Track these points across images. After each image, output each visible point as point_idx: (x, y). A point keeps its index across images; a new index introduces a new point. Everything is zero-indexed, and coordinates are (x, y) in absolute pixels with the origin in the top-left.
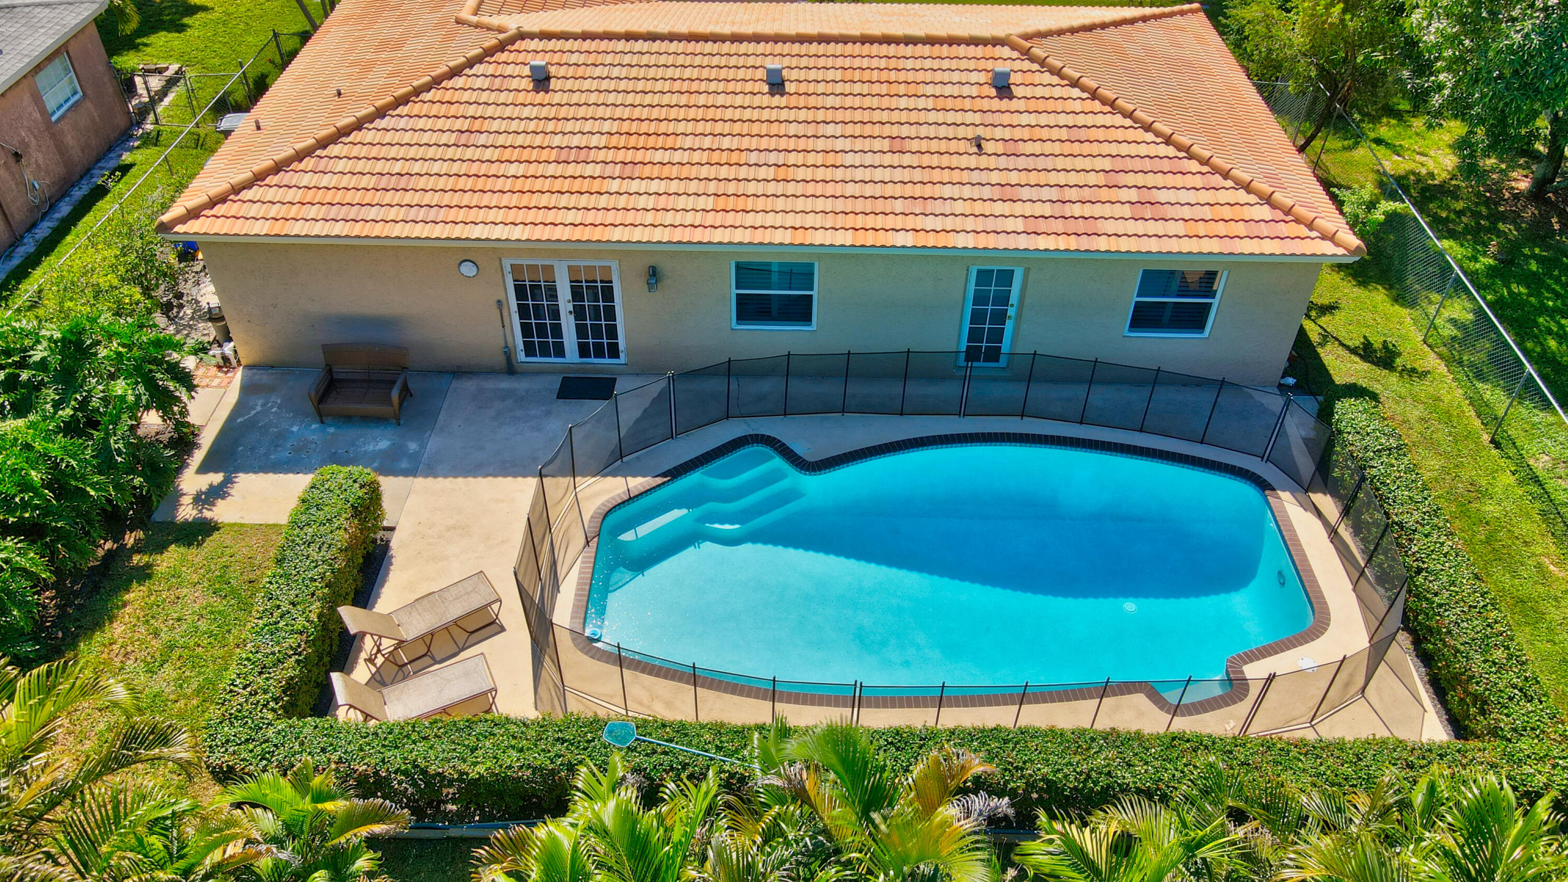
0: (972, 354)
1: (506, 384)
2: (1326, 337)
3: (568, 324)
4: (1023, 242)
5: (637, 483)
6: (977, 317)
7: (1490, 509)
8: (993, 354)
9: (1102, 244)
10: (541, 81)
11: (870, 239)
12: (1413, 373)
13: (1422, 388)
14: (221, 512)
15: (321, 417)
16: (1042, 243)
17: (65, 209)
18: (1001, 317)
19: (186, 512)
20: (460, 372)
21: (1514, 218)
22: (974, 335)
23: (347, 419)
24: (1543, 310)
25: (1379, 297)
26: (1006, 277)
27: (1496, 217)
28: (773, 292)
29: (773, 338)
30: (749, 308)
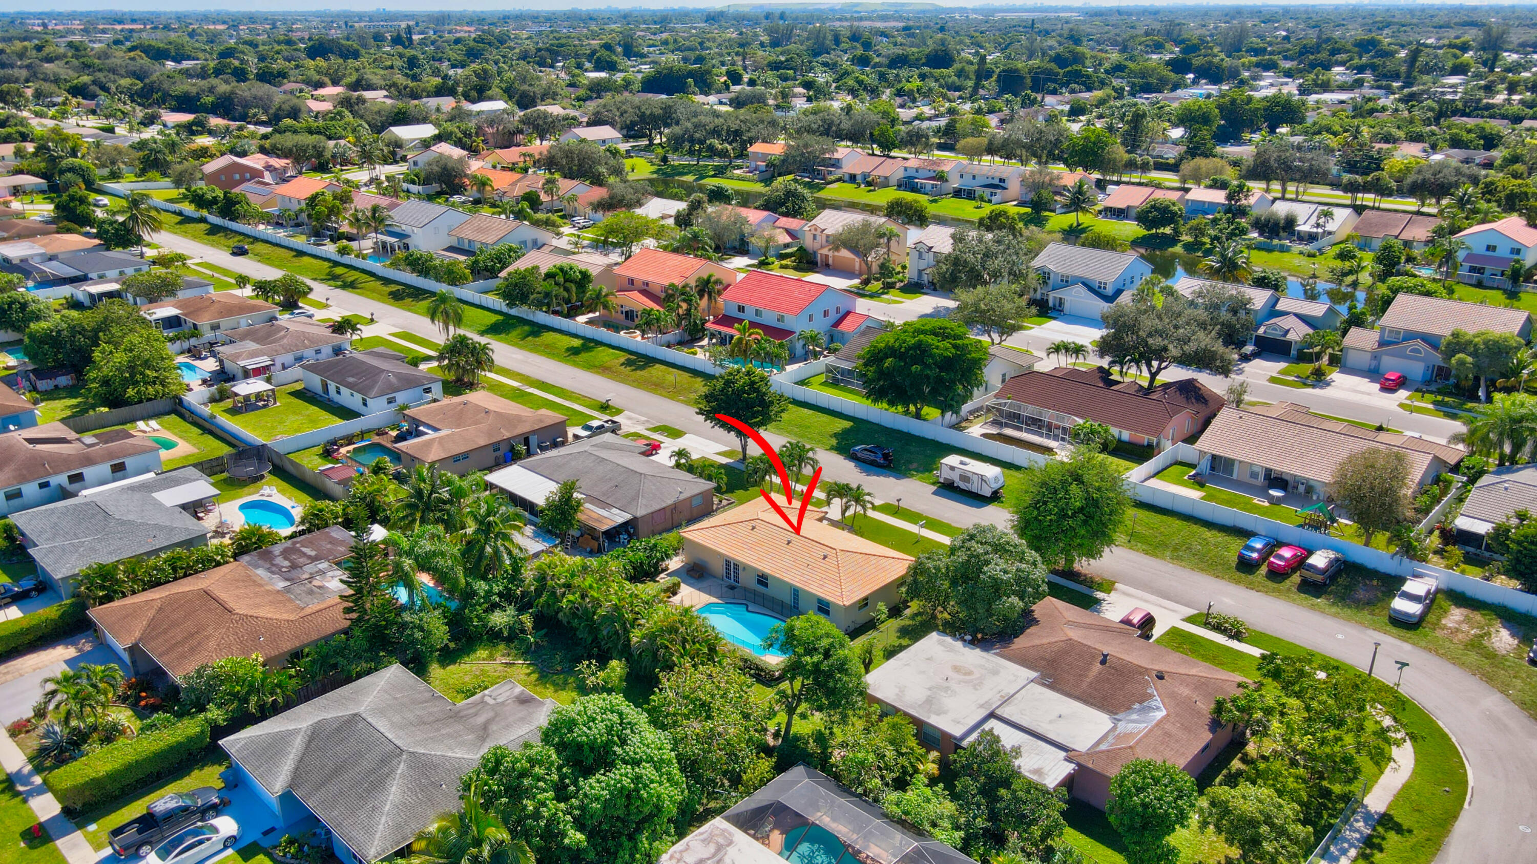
0: (793, 606)
1: (721, 582)
3: (732, 573)
4: (795, 583)
6: (794, 598)
8: (797, 608)
9: (807, 589)
10: (753, 528)
11: (772, 574)
15: (688, 574)
16: (798, 585)
18: (797, 600)
20: (714, 577)
22: (794, 602)
26: (798, 591)
28: (763, 579)
29: (761, 589)
30: (759, 582)
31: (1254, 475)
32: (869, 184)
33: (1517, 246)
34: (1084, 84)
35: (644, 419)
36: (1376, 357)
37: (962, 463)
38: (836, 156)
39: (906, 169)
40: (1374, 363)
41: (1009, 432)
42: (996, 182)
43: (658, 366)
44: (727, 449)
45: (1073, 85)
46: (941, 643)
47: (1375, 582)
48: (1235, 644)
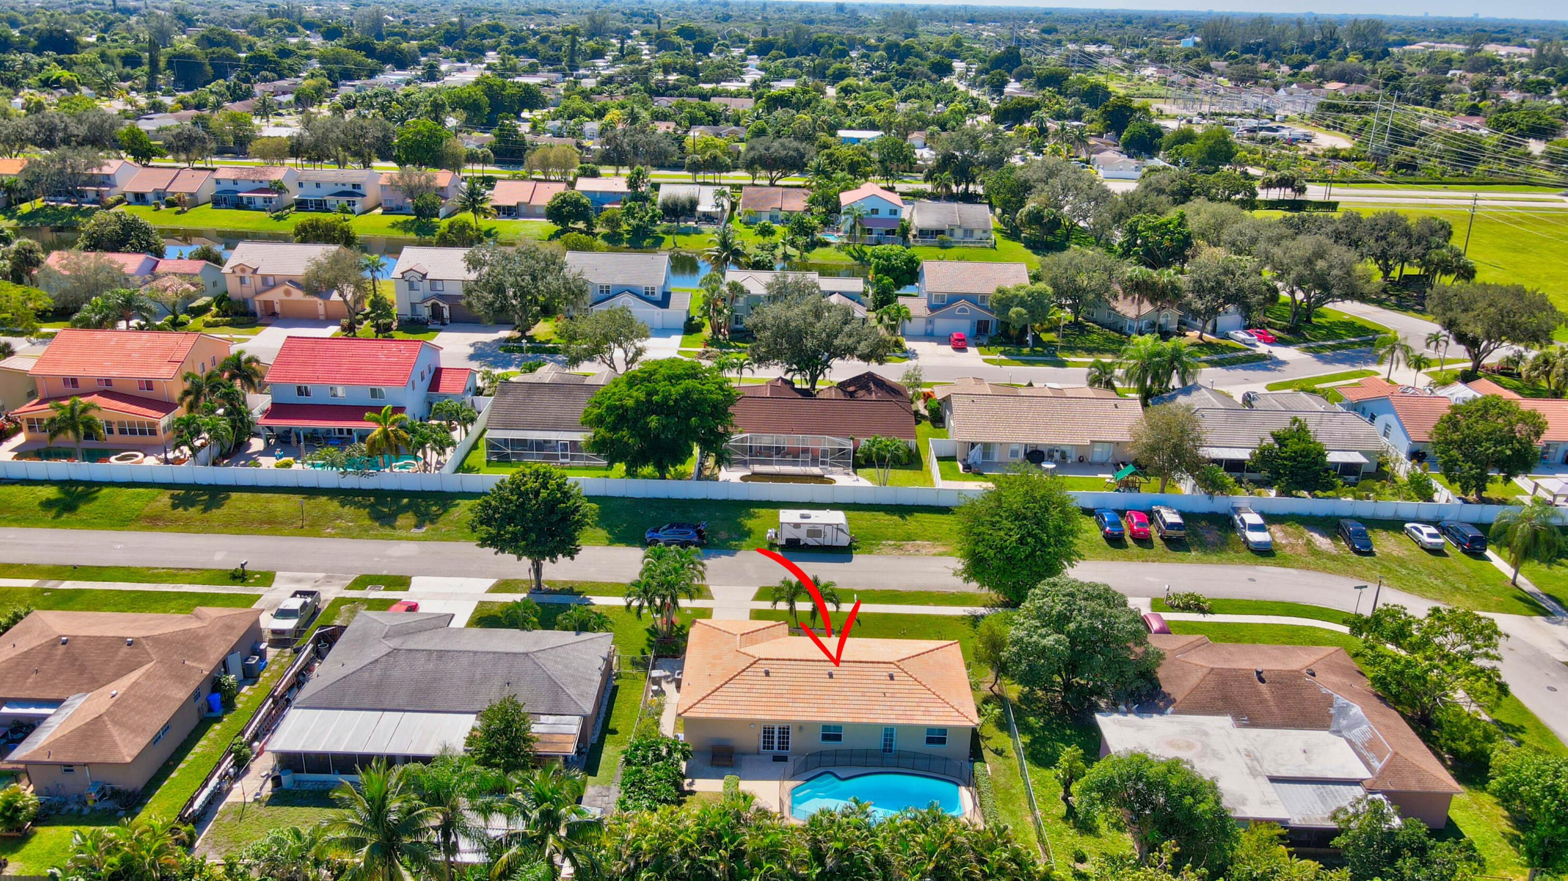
0: (884, 750)
1: (758, 757)
2: (986, 746)
3: (776, 740)
4: (895, 721)
5: (799, 783)
6: (885, 740)
7: (1013, 791)
8: (891, 751)
9: (915, 722)
10: (767, 673)
11: (857, 720)
12: (1007, 757)
13: (1007, 762)
14: (694, 788)
15: (712, 765)
16: (900, 722)
17: (606, 702)
18: (892, 740)
19: (686, 788)
20: (744, 754)
21: (1055, 710)
22: (885, 745)
23: (718, 766)
24: (1051, 740)
25: (1005, 735)
26: (892, 730)
27: (1051, 709)
28: (831, 733)
29: (832, 745)
30: (825, 737)
31: (1014, 453)
32: (170, 204)
33: (894, 208)
34: (273, 70)
35: (321, 575)
36: (930, 321)
37: (803, 517)
38: (106, 170)
39: (218, 182)
40: (930, 327)
41: (758, 468)
42: (349, 188)
43: (234, 495)
44: (493, 581)
45: (263, 73)
46: (1120, 723)
47: (1203, 523)
48: (1209, 618)
